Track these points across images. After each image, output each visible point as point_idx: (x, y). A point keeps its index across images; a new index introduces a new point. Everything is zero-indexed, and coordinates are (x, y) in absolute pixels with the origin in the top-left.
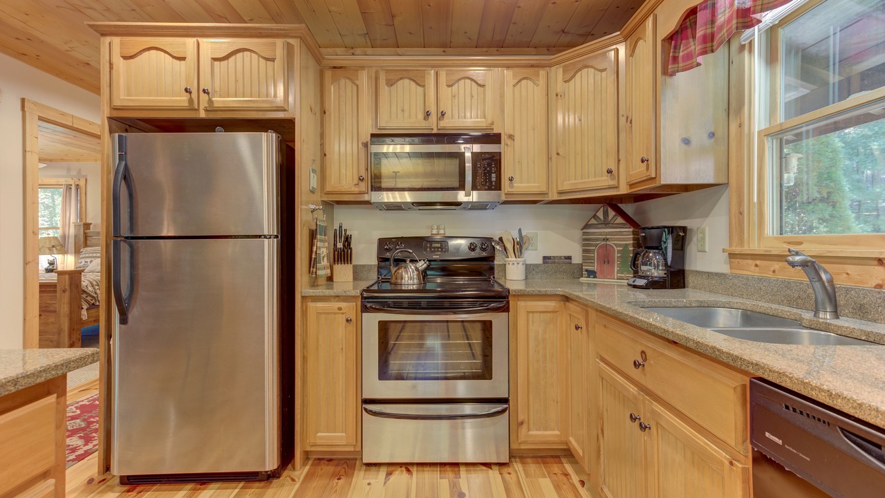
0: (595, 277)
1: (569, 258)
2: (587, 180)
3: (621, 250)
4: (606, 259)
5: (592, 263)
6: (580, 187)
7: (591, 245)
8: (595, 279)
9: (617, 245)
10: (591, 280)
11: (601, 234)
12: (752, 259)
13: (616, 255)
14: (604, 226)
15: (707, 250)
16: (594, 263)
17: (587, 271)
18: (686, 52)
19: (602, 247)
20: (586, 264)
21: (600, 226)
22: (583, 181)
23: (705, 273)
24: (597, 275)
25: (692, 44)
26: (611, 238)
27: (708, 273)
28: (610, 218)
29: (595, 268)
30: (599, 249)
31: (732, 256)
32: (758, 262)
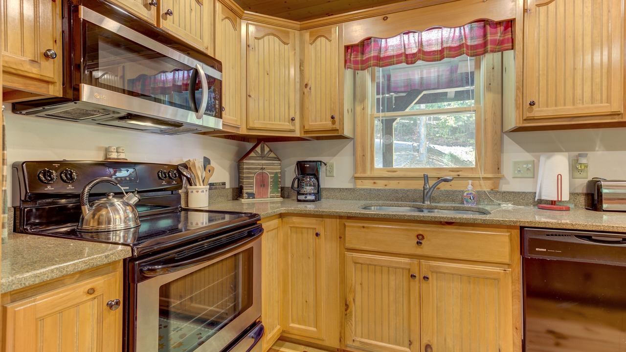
0: (254, 198)
1: (224, 184)
2: (273, 122)
3: (273, 177)
4: (262, 184)
5: (252, 187)
6: (269, 127)
7: (251, 173)
8: (254, 199)
9: (271, 173)
10: (251, 200)
11: (259, 164)
12: (372, 180)
13: (270, 180)
14: (261, 158)
15: (335, 175)
16: (253, 187)
17: (247, 193)
18: (355, 59)
19: (259, 174)
20: (247, 188)
21: (258, 158)
22: (271, 122)
23: (337, 189)
24: (255, 196)
25: (360, 56)
26: (266, 168)
27: (340, 189)
28: (266, 152)
29: (254, 190)
30: (257, 176)
31: (356, 178)
32: (375, 181)
